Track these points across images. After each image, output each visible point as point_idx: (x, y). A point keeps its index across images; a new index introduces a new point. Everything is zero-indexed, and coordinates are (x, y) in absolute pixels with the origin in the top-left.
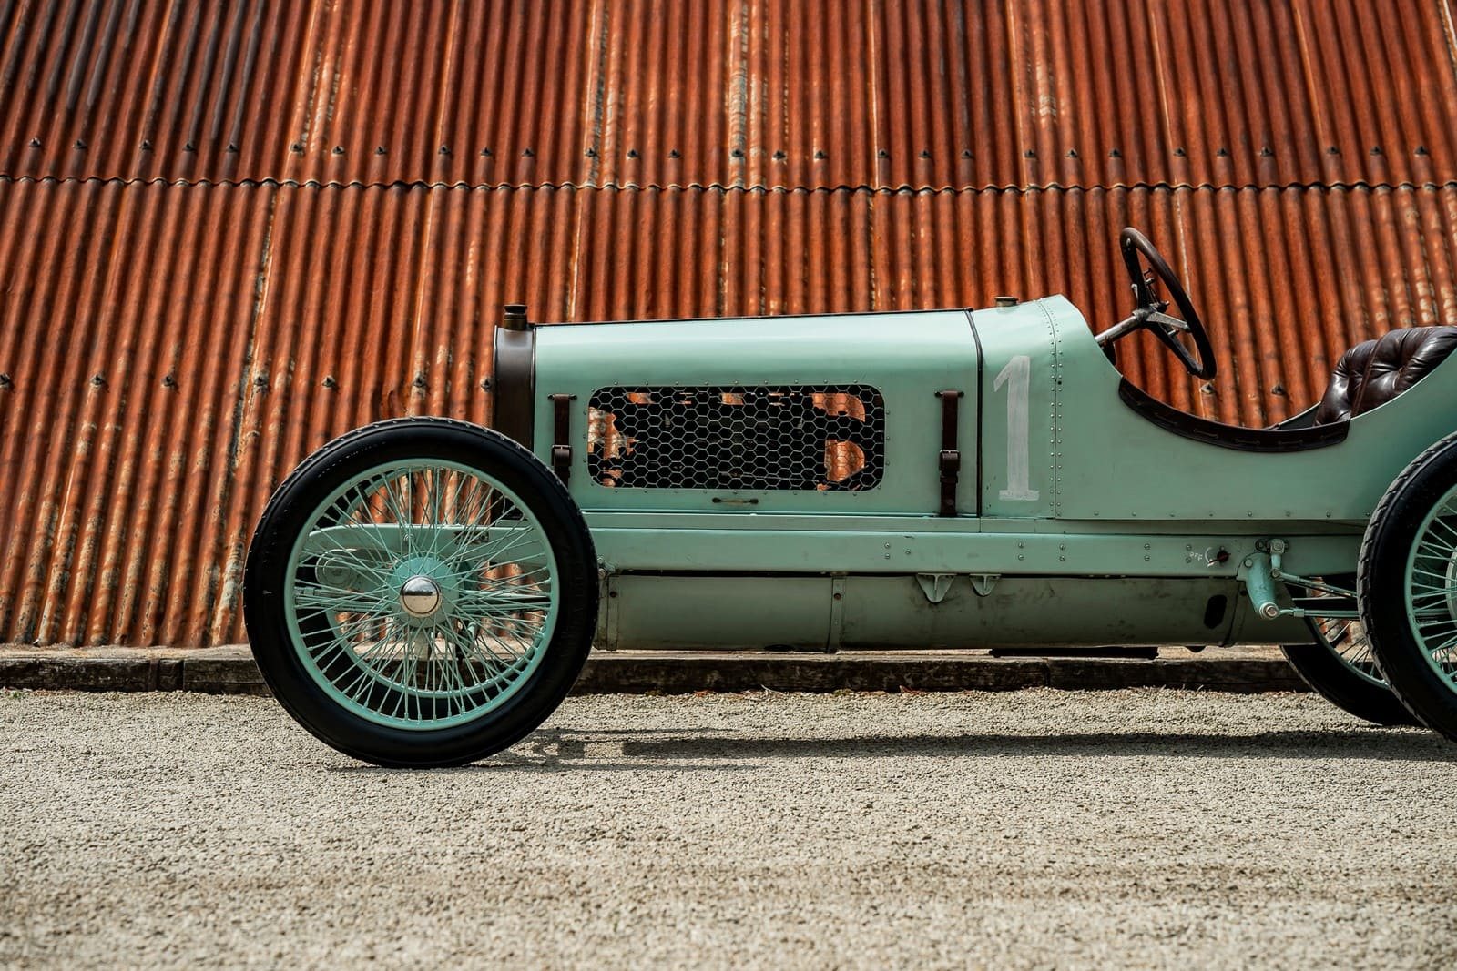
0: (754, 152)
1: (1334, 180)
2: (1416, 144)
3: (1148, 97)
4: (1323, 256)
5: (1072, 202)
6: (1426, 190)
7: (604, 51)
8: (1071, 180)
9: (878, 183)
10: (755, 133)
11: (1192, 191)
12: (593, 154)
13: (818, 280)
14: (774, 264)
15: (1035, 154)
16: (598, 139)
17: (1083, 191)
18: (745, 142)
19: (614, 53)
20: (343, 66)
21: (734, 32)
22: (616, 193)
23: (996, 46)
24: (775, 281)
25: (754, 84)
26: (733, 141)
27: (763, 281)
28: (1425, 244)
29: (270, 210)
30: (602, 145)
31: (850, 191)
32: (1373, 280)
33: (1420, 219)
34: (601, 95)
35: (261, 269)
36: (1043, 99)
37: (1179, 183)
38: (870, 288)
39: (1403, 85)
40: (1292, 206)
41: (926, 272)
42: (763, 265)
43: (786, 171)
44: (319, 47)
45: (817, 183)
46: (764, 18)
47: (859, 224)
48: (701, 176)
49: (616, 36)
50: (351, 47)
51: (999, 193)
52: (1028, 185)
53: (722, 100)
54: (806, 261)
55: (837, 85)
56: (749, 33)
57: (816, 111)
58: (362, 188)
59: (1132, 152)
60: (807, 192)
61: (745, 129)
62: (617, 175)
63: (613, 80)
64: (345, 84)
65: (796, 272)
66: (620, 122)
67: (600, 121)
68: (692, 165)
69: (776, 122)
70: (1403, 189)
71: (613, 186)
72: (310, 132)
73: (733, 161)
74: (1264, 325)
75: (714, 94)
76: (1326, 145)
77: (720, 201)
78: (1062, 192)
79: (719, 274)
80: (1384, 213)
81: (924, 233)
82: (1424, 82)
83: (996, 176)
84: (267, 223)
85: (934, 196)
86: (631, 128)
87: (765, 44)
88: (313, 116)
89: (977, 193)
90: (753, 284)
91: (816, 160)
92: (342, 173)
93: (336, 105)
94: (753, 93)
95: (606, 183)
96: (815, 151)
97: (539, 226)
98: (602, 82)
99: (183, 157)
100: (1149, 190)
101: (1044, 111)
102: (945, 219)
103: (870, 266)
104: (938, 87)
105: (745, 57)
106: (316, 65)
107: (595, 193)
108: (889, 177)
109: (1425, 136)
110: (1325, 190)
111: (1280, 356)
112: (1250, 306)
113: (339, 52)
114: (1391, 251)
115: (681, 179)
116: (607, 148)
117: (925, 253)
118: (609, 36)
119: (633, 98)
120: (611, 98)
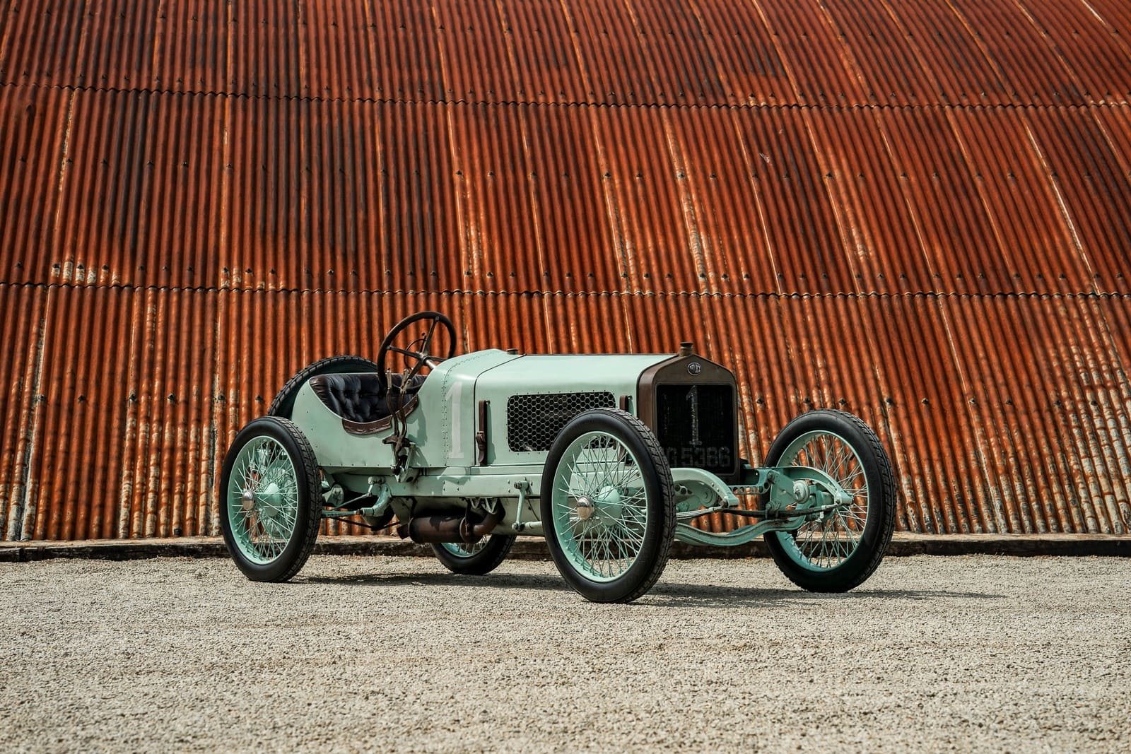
0: (711, 274)
1: (1020, 292)
2: (1059, 274)
3: (914, 246)
4: (1021, 332)
5: (885, 303)
6: (1068, 297)
7: (618, 219)
8: (883, 291)
9: (780, 292)
10: (709, 264)
11: (947, 297)
12: (625, 275)
13: (758, 344)
14: (734, 335)
15: (860, 276)
16: (626, 268)
17: (889, 297)
18: (705, 268)
19: (624, 220)
20: (481, 228)
21: (686, 209)
22: (643, 297)
23: (828, 217)
24: (736, 345)
25: (703, 237)
26: (698, 269)
27: (730, 344)
28: (1072, 326)
29: (462, 307)
30: (629, 271)
31: (766, 296)
32: (1049, 344)
33: (1067, 312)
34: (622, 244)
35: (464, 339)
36: (859, 246)
37: (939, 293)
38: (787, 348)
39: (1046, 240)
40: (1000, 305)
41: (815, 340)
42: (728, 335)
43: (730, 284)
44: (466, 219)
45: (748, 292)
46: (700, 201)
47: (774, 314)
48: (686, 287)
49: (622, 210)
50: (482, 218)
51: (845, 297)
52: (860, 293)
53: (688, 246)
54: (751, 333)
55: (747, 238)
56: (694, 209)
57: (739, 252)
58: (507, 295)
59: (911, 274)
60: (744, 296)
61: (703, 261)
62: (641, 287)
63: (626, 235)
64: (484, 238)
65: (746, 340)
66: (636, 258)
67: (625, 257)
68: (679, 282)
69: (719, 258)
70: (1056, 297)
71: (640, 293)
72: (473, 264)
73: (701, 280)
74: (996, 368)
75: (683, 243)
76: (1013, 273)
77: (698, 301)
78: (879, 297)
79: (706, 341)
80: (1049, 310)
81: (809, 318)
82: (1057, 239)
83: (842, 288)
84: (462, 314)
85: (811, 299)
86: (642, 261)
87: (704, 215)
88: (472, 256)
89: (834, 297)
90: (725, 346)
91: (745, 279)
92: (495, 287)
93: (482, 249)
94: (704, 242)
95: (636, 292)
96: (744, 274)
97: (605, 316)
98: (621, 236)
99: (409, 278)
100: (924, 296)
101: (860, 253)
102: (819, 311)
103: (785, 336)
104: (801, 239)
105: (695, 222)
106: (467, 228)
107: (631, 297)
108: (786, 289)
109: (1063, 269)
110: (1016, 297)
111: (1007, 384)
112: (987, 357)
113: (477, 220)
114: (1055, 329)
115: (675, 289)
116: (632, 272)
117: (812, 329)
118: (619, 211)
119: (639, 245)
120: (628, 246)
